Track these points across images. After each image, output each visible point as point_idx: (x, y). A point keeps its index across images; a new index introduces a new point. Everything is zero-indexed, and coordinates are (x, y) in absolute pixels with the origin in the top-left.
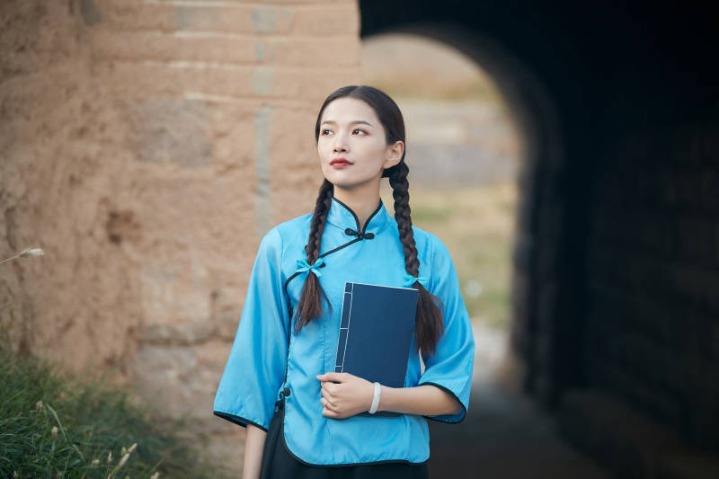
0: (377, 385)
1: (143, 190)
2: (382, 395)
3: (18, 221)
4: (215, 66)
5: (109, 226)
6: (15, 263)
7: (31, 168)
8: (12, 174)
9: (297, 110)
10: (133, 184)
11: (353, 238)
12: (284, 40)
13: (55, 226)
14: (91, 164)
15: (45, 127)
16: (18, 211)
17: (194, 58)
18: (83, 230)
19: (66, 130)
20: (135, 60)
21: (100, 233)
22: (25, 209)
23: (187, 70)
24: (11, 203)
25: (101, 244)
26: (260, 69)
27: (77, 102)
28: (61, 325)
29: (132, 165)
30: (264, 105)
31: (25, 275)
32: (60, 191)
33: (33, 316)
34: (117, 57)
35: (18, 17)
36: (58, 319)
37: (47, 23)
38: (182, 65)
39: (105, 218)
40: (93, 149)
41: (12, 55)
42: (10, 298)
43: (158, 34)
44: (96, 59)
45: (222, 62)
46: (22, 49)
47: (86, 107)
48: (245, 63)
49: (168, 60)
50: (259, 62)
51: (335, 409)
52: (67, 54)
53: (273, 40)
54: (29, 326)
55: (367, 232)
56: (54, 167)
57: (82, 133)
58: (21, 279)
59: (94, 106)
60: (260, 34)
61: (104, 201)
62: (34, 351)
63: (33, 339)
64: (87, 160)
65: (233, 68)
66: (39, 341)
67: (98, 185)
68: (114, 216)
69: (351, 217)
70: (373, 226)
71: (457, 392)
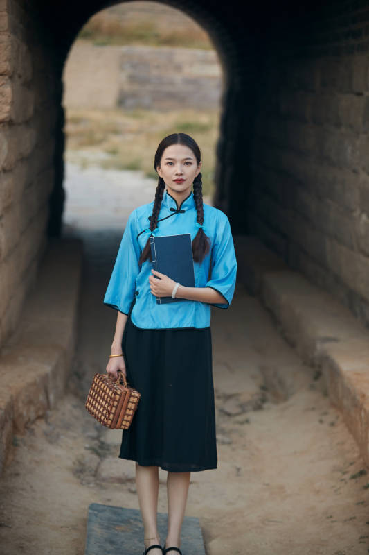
11: (174, 212)
55: (181, 209)
69: (174, 202)
70: (185, 206)
71: (223, 293)
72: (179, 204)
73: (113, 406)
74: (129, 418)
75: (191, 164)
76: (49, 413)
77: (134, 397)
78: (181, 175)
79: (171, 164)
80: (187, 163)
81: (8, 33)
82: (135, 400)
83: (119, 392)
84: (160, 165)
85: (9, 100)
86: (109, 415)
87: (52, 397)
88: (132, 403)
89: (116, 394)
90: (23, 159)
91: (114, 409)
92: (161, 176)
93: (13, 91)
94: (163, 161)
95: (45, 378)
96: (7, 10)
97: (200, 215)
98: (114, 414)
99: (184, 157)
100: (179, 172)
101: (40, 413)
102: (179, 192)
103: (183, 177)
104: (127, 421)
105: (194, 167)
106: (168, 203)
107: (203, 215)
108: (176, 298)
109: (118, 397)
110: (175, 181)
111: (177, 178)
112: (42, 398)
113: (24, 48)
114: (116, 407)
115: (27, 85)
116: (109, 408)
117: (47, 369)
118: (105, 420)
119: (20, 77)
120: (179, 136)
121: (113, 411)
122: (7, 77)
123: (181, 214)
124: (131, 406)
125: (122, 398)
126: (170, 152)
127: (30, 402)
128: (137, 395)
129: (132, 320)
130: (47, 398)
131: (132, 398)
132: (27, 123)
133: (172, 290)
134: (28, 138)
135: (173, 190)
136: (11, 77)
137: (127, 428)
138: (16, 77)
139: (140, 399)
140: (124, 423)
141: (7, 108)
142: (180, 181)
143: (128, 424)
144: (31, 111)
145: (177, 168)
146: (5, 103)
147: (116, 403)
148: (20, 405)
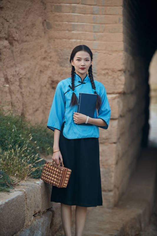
0: (88, 117)
1: (62, 75)
2: (89, 119)
3: (23, 81)
4: (82, 41)
5: (51, 84)
6: (21, 93)
7: (28, 67)
8: (22, 69)
9: (105, 53)
10: (59, 73)
11: (80, 83)
12: (102, 34)
13: (35, 83)
14: (47, 67)
15: (33, 57)
16: (23, 79)
17: (77, 39)
18: (43, 85)
19: (40, 58)
20: (61, 39)
21: (48, 86)
22: (25, 78)
23: (75, 42)
24: (21, 76)
25: (49, 89)
26: (95, 42)
27: (43, 50)
28: (34, 110)
29: (59, 68)
30: (96, 52)
31: (24, 96)
32: (37, 74)
33: (26, 107)
34: (56, 38)
35: (27, 27)
36: (33, 108)
37: (35, 28)
38: (74, 40)
39: (50, 82)
40: (47, 63)
41: (24, 37)
42: (19, 102)
43: (67, 32)
44: (50, 38)
45: (84, 40)
46: (28, 35)
47: (46, 52)
48: (91, 40)
49: (70, 39)
50: (95, 40)
51: (77, 121)
52: (41, 37)
53: (99, 34)
54: (25, 109)
55: (84, 82)
56: (35, 67)
57: (44, 58)
58: (23, 97)
59: (48, 51)
60: (95, 32)
61: (50, 77)
62: (26, 116)
63: (26, 113)
64: (45, 66)
65: (88, 41)
66: (27, 114)
67: (49, 73)
68: (53, 82)
69: (80, 78)
70: (85, 81)
71: (106, 121)
72: (83, 80)
73: (60, 176)
74: (67, 182)
75: (89, 60)
76: (142, 233)
77: (69, 171)
78: (84, 66)
79: (79, 60)
80: (87, 60)
81: (123, 52)
82: (69, 173)
83: (62, 170)
84: (73, 60)
85: (124, 83)
86: (58, 181)
87: (143, 225)
88: (68, 174)
89: (61, 170)
90: (130, 110)
91: (60, 178)
92: (73, 65)
93: (126, 79)
94: (75, 59)
95: (139, 216)
96: (123, 41)
97: (93, 85)
98: (60, 180)
99: (86, 57)
100: (83, 64)
101: (137, 233)
102: (82, 74)
103: (85, 67)
104: (66, 183)
105: (89, 62)
106: (77, 79)
107: (94, 85)
108: (87, 124)
109: (62, 172)
110: (81, 68)
111: (81, 67)
112: (138, 226)
113: (131, 58)
114: (61, 177)
115: (132, 75)
116: (58, 178)
117: (140, 211)
118: (56, 184)
119: (129, 71)
120: (83, 47)
121: (60, 179)
122: (122, 72)
123: (84, 84)
124: (68, 176)
125: (64, 172)
126: (79, 54)
127: (132, 227)
128: (70, 170)
129: (64, 135)
130: (141, 225)
131: (68, 172)
132: (132, 93)
133: (86, 120)
134: (132, 100)
135: (79, 73)
136: (125, 72)
137: (66, 187)
138: (127, 72)
139: (72, 173)
140: (65, 184)
141: (123, 87)
142: (83, 69)
143: (66, 185)
144: (134, 87)
145: (82, 63)
146: (122, 84)
147: (61, 175)
148: (127, 229)
